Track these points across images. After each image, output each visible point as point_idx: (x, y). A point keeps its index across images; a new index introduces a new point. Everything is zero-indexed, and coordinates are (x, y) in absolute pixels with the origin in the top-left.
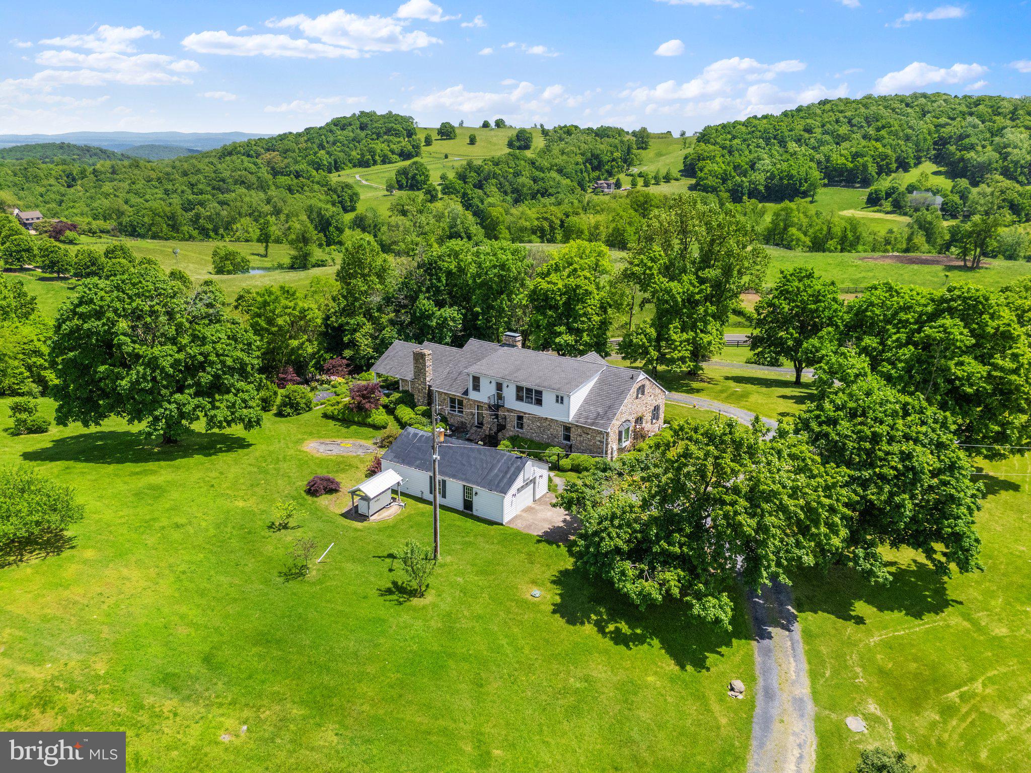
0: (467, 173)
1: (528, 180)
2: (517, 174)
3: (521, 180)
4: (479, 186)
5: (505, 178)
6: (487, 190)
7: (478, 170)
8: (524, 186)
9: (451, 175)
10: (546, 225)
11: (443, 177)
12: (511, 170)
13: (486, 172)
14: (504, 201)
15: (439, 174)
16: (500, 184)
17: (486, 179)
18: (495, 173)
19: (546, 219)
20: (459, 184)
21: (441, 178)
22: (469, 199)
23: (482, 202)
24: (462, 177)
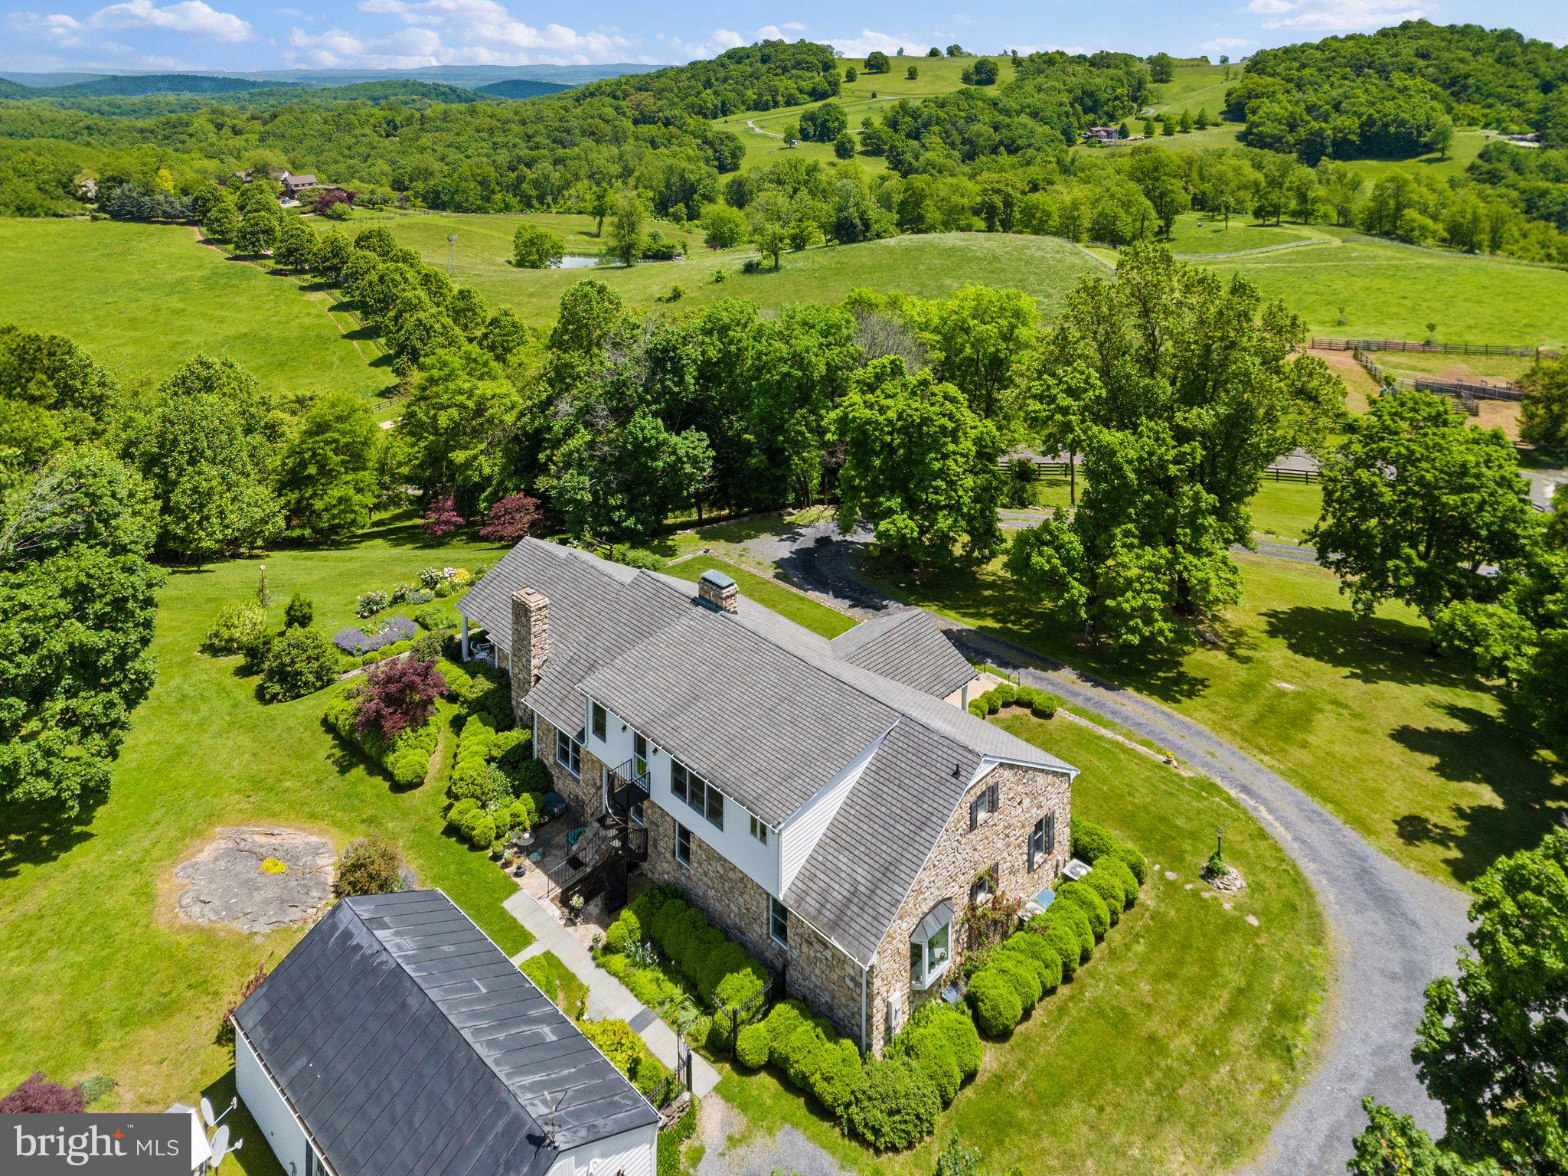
0: (899, 118)
1: (986, 128)
2: (970, 119)
3: (975, 128)
4: (915, 135)
5: (954, 124)
6: (926, 141)
7: (915, 115)
8: (979, 135)
9: (877, 121)
10: (997, 200)
11: (866, 124)
12: (962, 114)
13: (925, 116)
14: (947, 157)
15: (861, 118)
16: (946, 132)
17: (926, 125)
18: (938, 118)
19: (998, 191)
20: (886, 132)
21: (863, 124)
22: (898, 154)
23: (917, 158)
24: (893, 124)
